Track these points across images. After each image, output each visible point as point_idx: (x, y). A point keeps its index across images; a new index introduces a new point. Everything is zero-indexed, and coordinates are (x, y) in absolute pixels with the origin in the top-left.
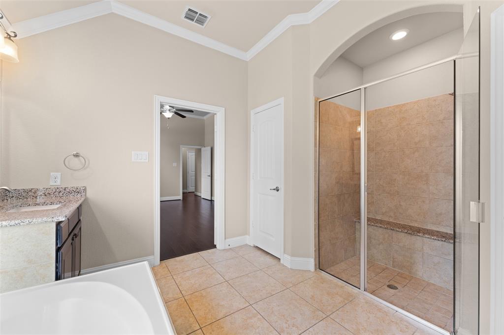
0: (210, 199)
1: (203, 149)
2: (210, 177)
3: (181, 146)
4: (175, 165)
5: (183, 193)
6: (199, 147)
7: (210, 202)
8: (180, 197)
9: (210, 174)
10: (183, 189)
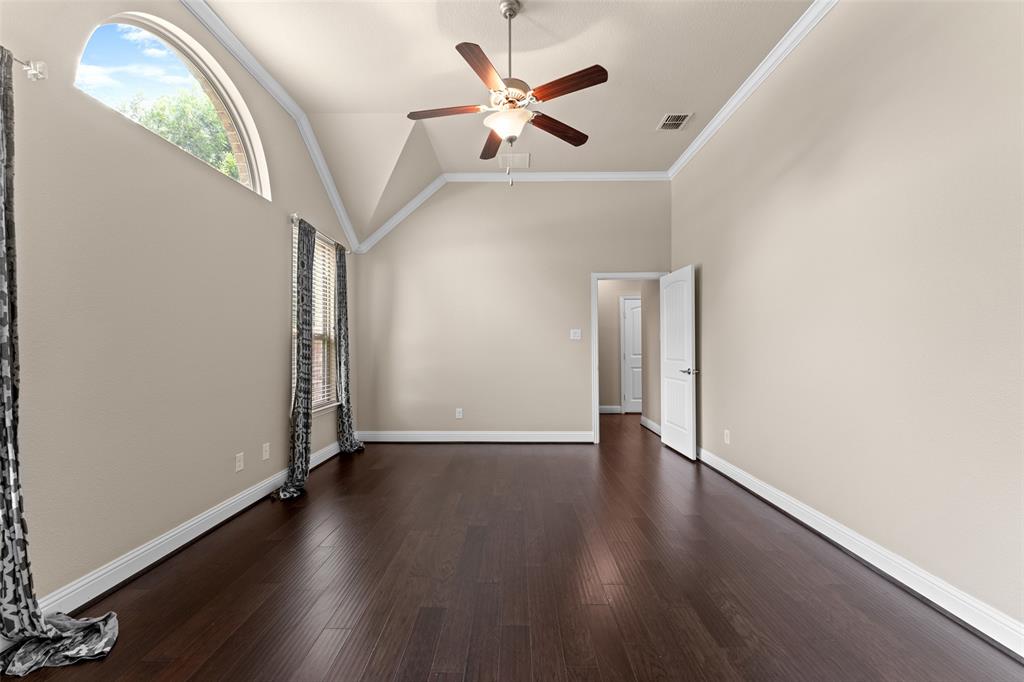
0: (693, 457)
1: (665, 280)
2: (691, 378)
3: (594, 275)
4: (575, 334)
5: (601, 415)
6: (652, 275)
7: (691, 468)
8: (593, 436)
9: (691, 365)
10: (601, 403)
